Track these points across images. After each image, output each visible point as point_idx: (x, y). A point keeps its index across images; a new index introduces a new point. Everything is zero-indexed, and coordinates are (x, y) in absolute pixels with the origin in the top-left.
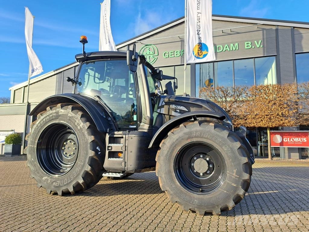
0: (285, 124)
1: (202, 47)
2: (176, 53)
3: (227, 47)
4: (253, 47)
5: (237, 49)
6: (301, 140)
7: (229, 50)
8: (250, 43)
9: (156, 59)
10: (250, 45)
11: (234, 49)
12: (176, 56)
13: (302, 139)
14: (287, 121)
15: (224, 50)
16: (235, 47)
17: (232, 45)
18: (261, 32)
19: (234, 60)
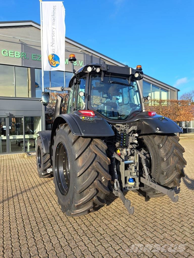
2: (16, 54)
4: (78, 65)
5: (68, 64)
10: (76, 62)
12: (16, 57)
16: (66, 62)
18: (83, 55)
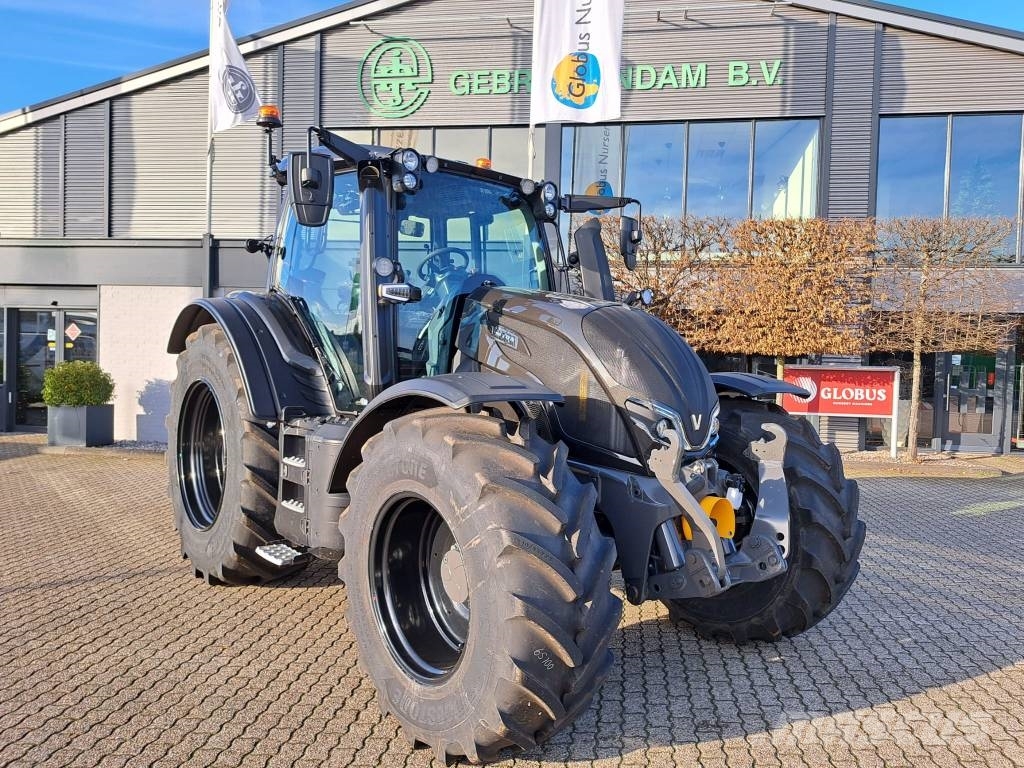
0: (833, 350)
1: (585, 67)
2: (495, 81)
3: (672, 74)
4: (754, 82)
5: (703, 84)
6: (871, 395)
7: (675, 85)
8: (745, 68)
9: (423, 97)
10: (743, 72)
11: (693, 83)
12: (495, 90)
13: (874, 391)
14: (838, 338)
15: (660, 86)
16: (696, 78)
17: (686, 68)
18: (780, 30)
19: (689, 121)
